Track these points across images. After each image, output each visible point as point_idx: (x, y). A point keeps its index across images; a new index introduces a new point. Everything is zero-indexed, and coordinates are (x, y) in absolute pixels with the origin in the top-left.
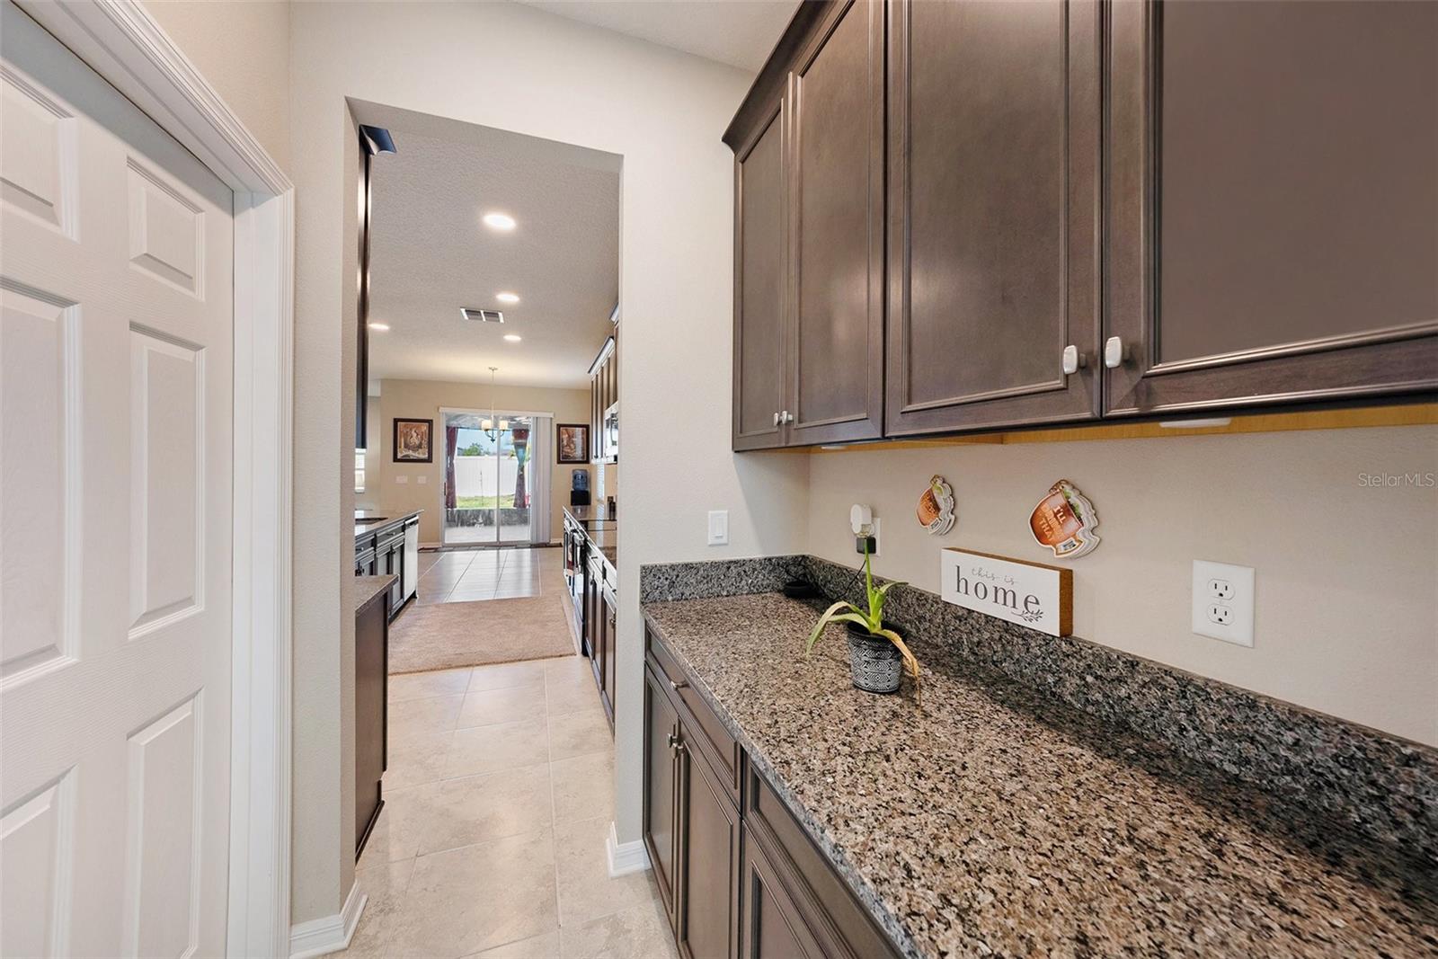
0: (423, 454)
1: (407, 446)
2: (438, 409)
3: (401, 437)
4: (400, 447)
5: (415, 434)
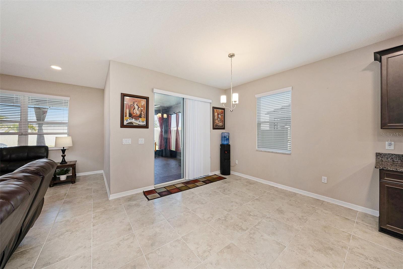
0: (141, 122)
1: (130, 115)
2: (153, 90)
3: (126, 108)
4: (126, 116)
5: (136, 107)
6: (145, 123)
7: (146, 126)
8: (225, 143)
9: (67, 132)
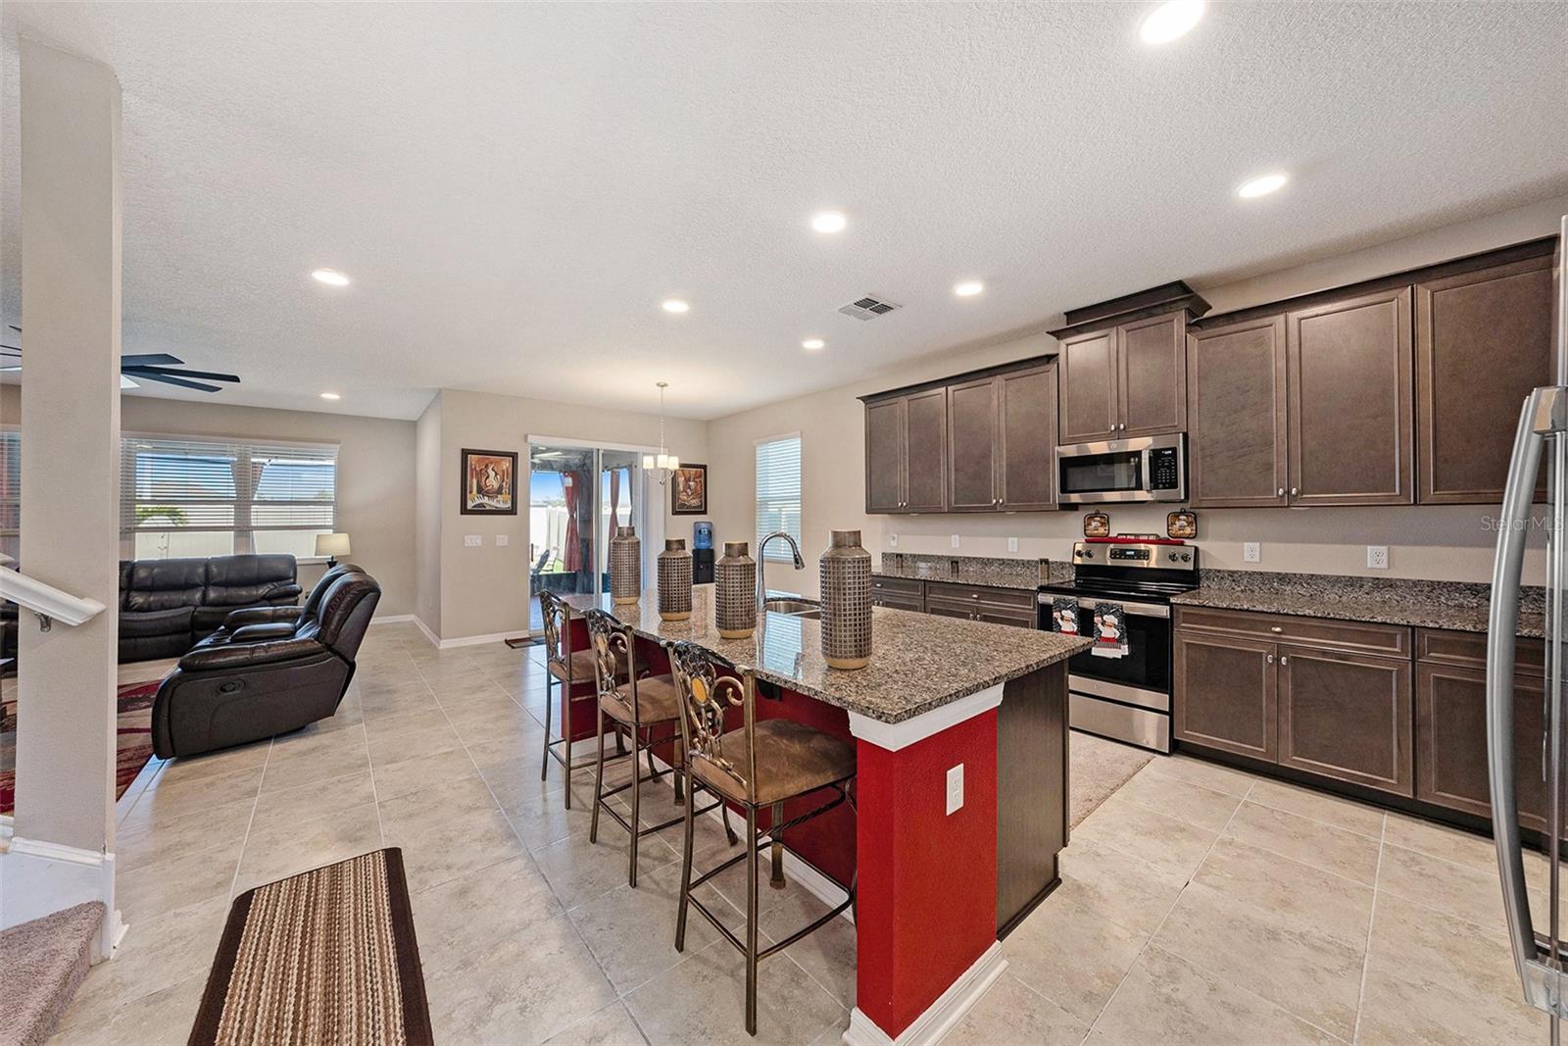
1: (480, 490)
2: (526, 437)
3: (472, 477)
4: (471, 492)
5: (492, 474)
6: (509, 505)
7: (512, 511)
8: (704, 545)
9: (331, 524)
